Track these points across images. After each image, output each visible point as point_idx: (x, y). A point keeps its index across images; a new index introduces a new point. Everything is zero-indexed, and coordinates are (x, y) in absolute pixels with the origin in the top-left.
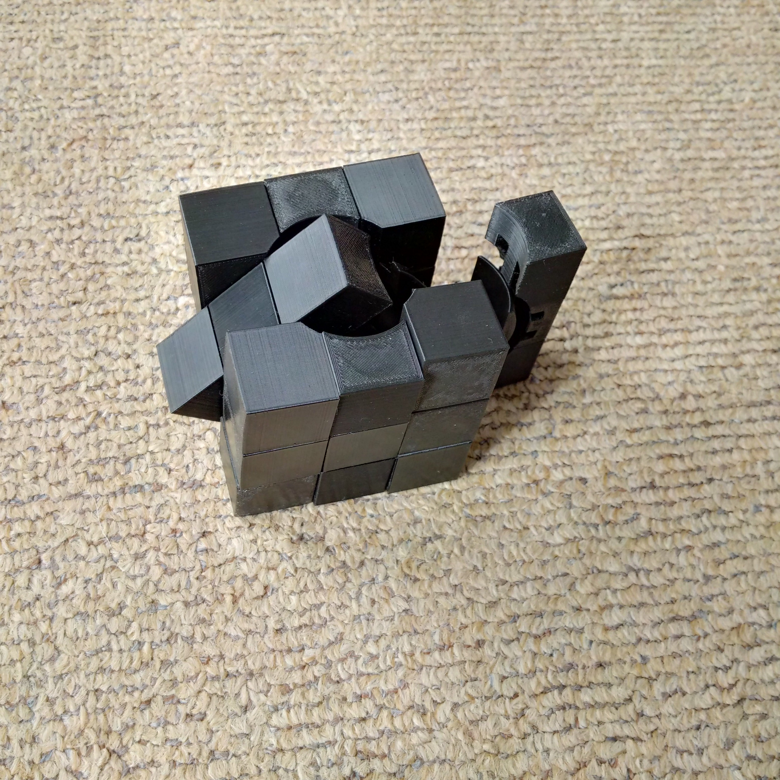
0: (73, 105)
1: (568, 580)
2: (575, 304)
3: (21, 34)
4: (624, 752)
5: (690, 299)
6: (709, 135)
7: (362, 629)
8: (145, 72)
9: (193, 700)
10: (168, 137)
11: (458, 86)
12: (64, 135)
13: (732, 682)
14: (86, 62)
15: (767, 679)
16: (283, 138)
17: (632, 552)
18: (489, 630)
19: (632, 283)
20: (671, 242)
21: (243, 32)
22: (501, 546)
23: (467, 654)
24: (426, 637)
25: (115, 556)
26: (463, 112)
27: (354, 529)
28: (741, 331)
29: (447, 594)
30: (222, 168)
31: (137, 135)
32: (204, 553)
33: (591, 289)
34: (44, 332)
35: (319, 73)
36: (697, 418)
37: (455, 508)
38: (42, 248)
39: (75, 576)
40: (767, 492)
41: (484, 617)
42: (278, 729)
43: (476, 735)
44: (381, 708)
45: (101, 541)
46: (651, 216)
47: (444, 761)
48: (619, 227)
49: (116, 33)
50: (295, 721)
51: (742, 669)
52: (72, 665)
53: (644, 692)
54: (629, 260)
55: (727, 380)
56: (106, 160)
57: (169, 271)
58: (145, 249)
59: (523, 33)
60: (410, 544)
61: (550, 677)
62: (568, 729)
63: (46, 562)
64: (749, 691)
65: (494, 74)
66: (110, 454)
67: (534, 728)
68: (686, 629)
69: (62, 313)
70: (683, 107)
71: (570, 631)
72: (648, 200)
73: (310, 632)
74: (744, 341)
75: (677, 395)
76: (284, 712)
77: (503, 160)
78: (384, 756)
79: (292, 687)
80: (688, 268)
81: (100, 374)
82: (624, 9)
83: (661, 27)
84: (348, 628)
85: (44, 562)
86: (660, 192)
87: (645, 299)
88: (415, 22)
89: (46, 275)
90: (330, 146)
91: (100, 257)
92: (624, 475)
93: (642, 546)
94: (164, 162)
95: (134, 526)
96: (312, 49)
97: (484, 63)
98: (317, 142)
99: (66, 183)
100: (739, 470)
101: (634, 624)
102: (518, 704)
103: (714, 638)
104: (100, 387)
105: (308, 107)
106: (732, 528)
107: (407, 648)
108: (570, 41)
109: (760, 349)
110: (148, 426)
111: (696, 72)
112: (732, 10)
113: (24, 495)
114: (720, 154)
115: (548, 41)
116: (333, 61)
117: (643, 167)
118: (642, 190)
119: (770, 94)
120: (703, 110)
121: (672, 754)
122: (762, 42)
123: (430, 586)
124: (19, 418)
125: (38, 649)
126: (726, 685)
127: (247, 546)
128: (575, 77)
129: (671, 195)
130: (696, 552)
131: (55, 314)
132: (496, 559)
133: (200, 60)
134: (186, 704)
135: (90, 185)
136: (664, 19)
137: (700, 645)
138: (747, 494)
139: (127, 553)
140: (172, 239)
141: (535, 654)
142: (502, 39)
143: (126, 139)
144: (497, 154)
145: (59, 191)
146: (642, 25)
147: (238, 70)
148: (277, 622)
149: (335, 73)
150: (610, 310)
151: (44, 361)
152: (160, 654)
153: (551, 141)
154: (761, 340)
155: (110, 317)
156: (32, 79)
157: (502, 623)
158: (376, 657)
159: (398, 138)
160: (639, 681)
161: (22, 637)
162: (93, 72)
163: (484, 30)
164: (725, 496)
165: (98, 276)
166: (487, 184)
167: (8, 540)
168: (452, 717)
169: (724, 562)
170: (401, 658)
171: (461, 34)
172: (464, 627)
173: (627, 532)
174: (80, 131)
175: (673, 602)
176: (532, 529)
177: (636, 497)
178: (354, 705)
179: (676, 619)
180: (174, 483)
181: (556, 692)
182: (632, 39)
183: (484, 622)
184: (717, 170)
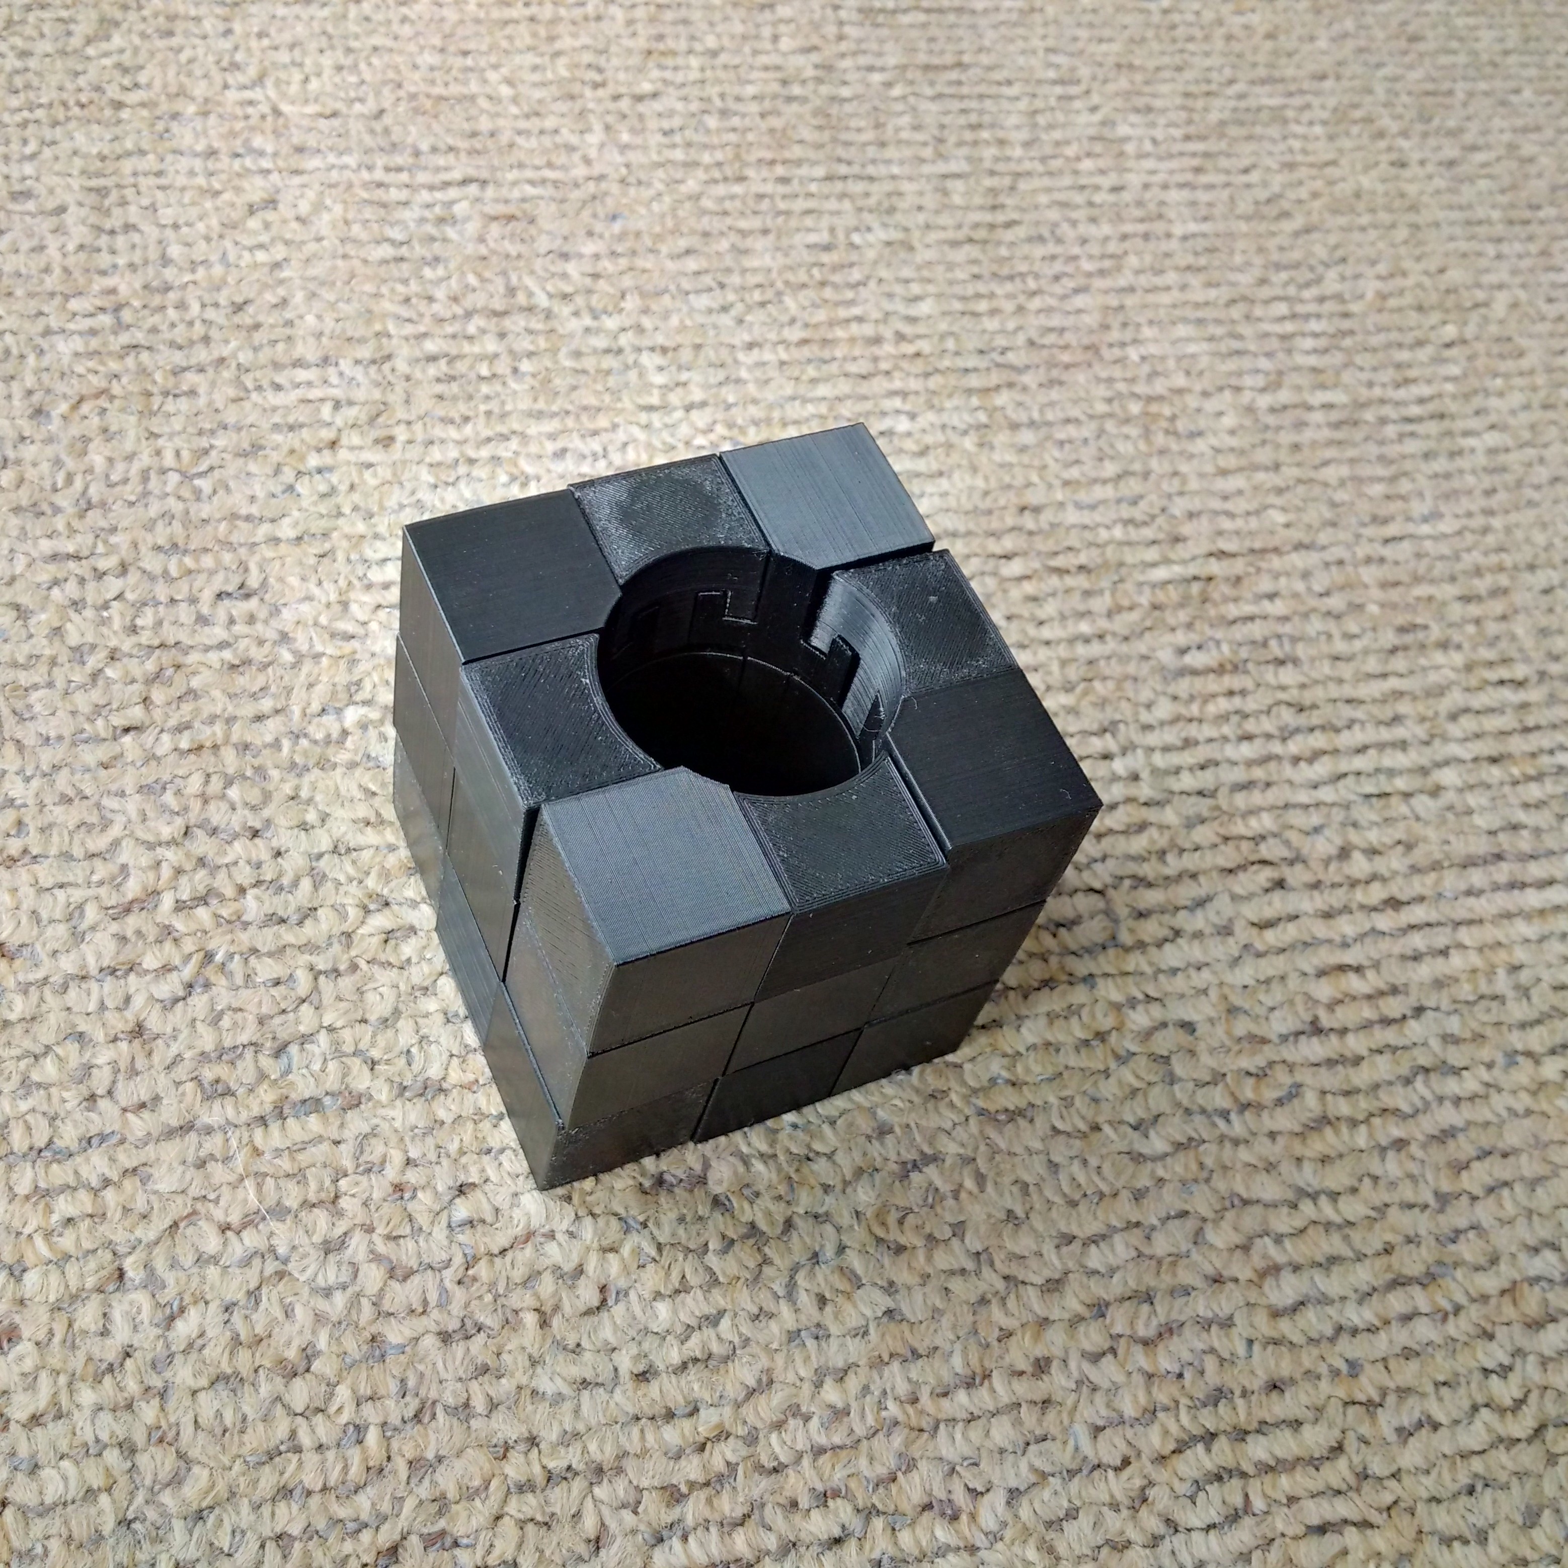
0: (71, 326)
1: (1190, 1224)
2: (1119, 688)
4: (1345, 1552)
5: (1326, 668)
6: (1313, 360)
7: (807, 1359)
8: (214, 258)
9: (484, 1538)
10: (278, 387)
11: (837, 278)
12: (60, 387)
13: (1518, 1395)
14: (88, 240)
16: (513, 385)
17: (1299, 1160)
18: (1056, 1338)
19: (1218, 643)
20: (1276, 562)
21: (404, 177)
22: (1054, 1167)
23: (1023, 1389)
24: (937, 1361)
25: (282, 1251)
26: (855, 328)
27: (762, 1156)
28: (1428, 725)
29: (963, 1271)
30: (398, 445)
31: (213, 384)
32: (468, 1231)
33: (1145, 658)
34: (71, 792)
35: (565, 256)
36: (1376, 893)
37: (954, 1097)
38: (43, 619)
39: (201, 1299)
40: (1523, 1026)
41: (1043, 1313)
43: (1062, 1548)
44: (869, 1513)
45: (250, 1221)
46: (1231, 515)
48: (1177, 539)
49: (141, 180)
50: (700, 1558)
51: (1531, 1369)
52: (221, 1487)
53: (1365, 1429)
54: (1205, 599)
55: (1418, 819)
56: (157, 436)
57: (317, 657)
58: (262, 614)
59: (945, 176)
60: (877, 1177)
61: (1185, 1419)
62: (1234, 1518)
63: (134, 1273)
64: (1551, 1410)
65: (903, 255)
66: (244, 1038)
67: (1170, 1523)
68: (1420, 1299)
69: (102, 753)
70: (1258, 311)
71: (1206, 1325)
72: (1222, 485)
73: (706, 1374)
74: (1437, 742)
75: (1333, 851)
76: (676, 1542)
77: (945, 418)
79: (684, 1489)
80: (1314, 610)
81: (202, 873)
82: (1123, 130)
83: (1196, 162)
84: (780, 1359)
85: (130, 1274)
86: (1241, 469)
87: (1246, 672)
89: (59, 676)
90: (607, 398)
91: (170, 634)
92: (1261, 1011)
93: (1317, 1146)
94: (278, 438)
95: (313, 1186)
96: (546, 212)
97: (880, 235)
98: (582, 392)
99: (78, 484)
100: (1467, 986)
101: (1324, 1300)
102: (1132, 1480)
103: (1474, 1312)
104: (203, 900)
105: (555, 324)
106: (1472, 1098)
107: (902, 1388)
108: (1034, 191)
109: (1468, 756)
110: (316, 974)
111: (1271, 244)
112: (1318, 130)
113: (69, 1136)
114: (1338, 397)
115: (993, 192)
116: (590, 234)
117: (1202, 423)
118: (1209, 468)
119: (1409, 282)
120: (1294, 316)
121: (1432, 1546)
122: (1380, 188)
123: (929, 1259)
124: (40, 975)
125: (142, 1460)
126: (1508, 1402)
127: (555, 1209)
128: (1053, 257)
129: (1261, 476)
130: (1414, 1149)
131: (90, 755)
132: (1049, 1193)
133: (324, 232)
134: (473, 1546)
135: (129, 488)
136: (1200, 147)
137: (1451, 1328)
138: (1489, 1032)
139: (305, 1240)
140: (316, 591)
141: (1150, 1376)
142: (906, 187)
143: (192, 393)
144: (932, 407)
145: (64, 501)
146: (1160, 158)
147: (404, 251)
148: (637, 1358)
149: (597, 257)
150: (1184, 695)
151: (78, 852)
152: (405, 1448)
153: (1028, 379)
154: (1466, 739)
155: (206, 754)
157: (1076, 1321)
158: (846, 1412)
159: (738, 381)
160: (1351, 1410)
161: (105, 1438)
162: (104, 260)
163: (871, 170)
164: (1449, 1039)
165: (170, 672)
167: (48, 1235)
168: (1009, 1518)
169: (1467, 1166)
170: (893, 1409)
171: (829, 178)
172: (1006, 1335)
173: (1283, 1120)
174: (94, 380)
175: (1388, 1250)
176: (1107, 1129)
177: (1289, 1053)
178: (815, 1514)
179: (1398, 1282)
180: (386, 1089)
181: (1200, 1448)
182: (1146, 186)
183: (1044, 1322)
184: (1337, 425)
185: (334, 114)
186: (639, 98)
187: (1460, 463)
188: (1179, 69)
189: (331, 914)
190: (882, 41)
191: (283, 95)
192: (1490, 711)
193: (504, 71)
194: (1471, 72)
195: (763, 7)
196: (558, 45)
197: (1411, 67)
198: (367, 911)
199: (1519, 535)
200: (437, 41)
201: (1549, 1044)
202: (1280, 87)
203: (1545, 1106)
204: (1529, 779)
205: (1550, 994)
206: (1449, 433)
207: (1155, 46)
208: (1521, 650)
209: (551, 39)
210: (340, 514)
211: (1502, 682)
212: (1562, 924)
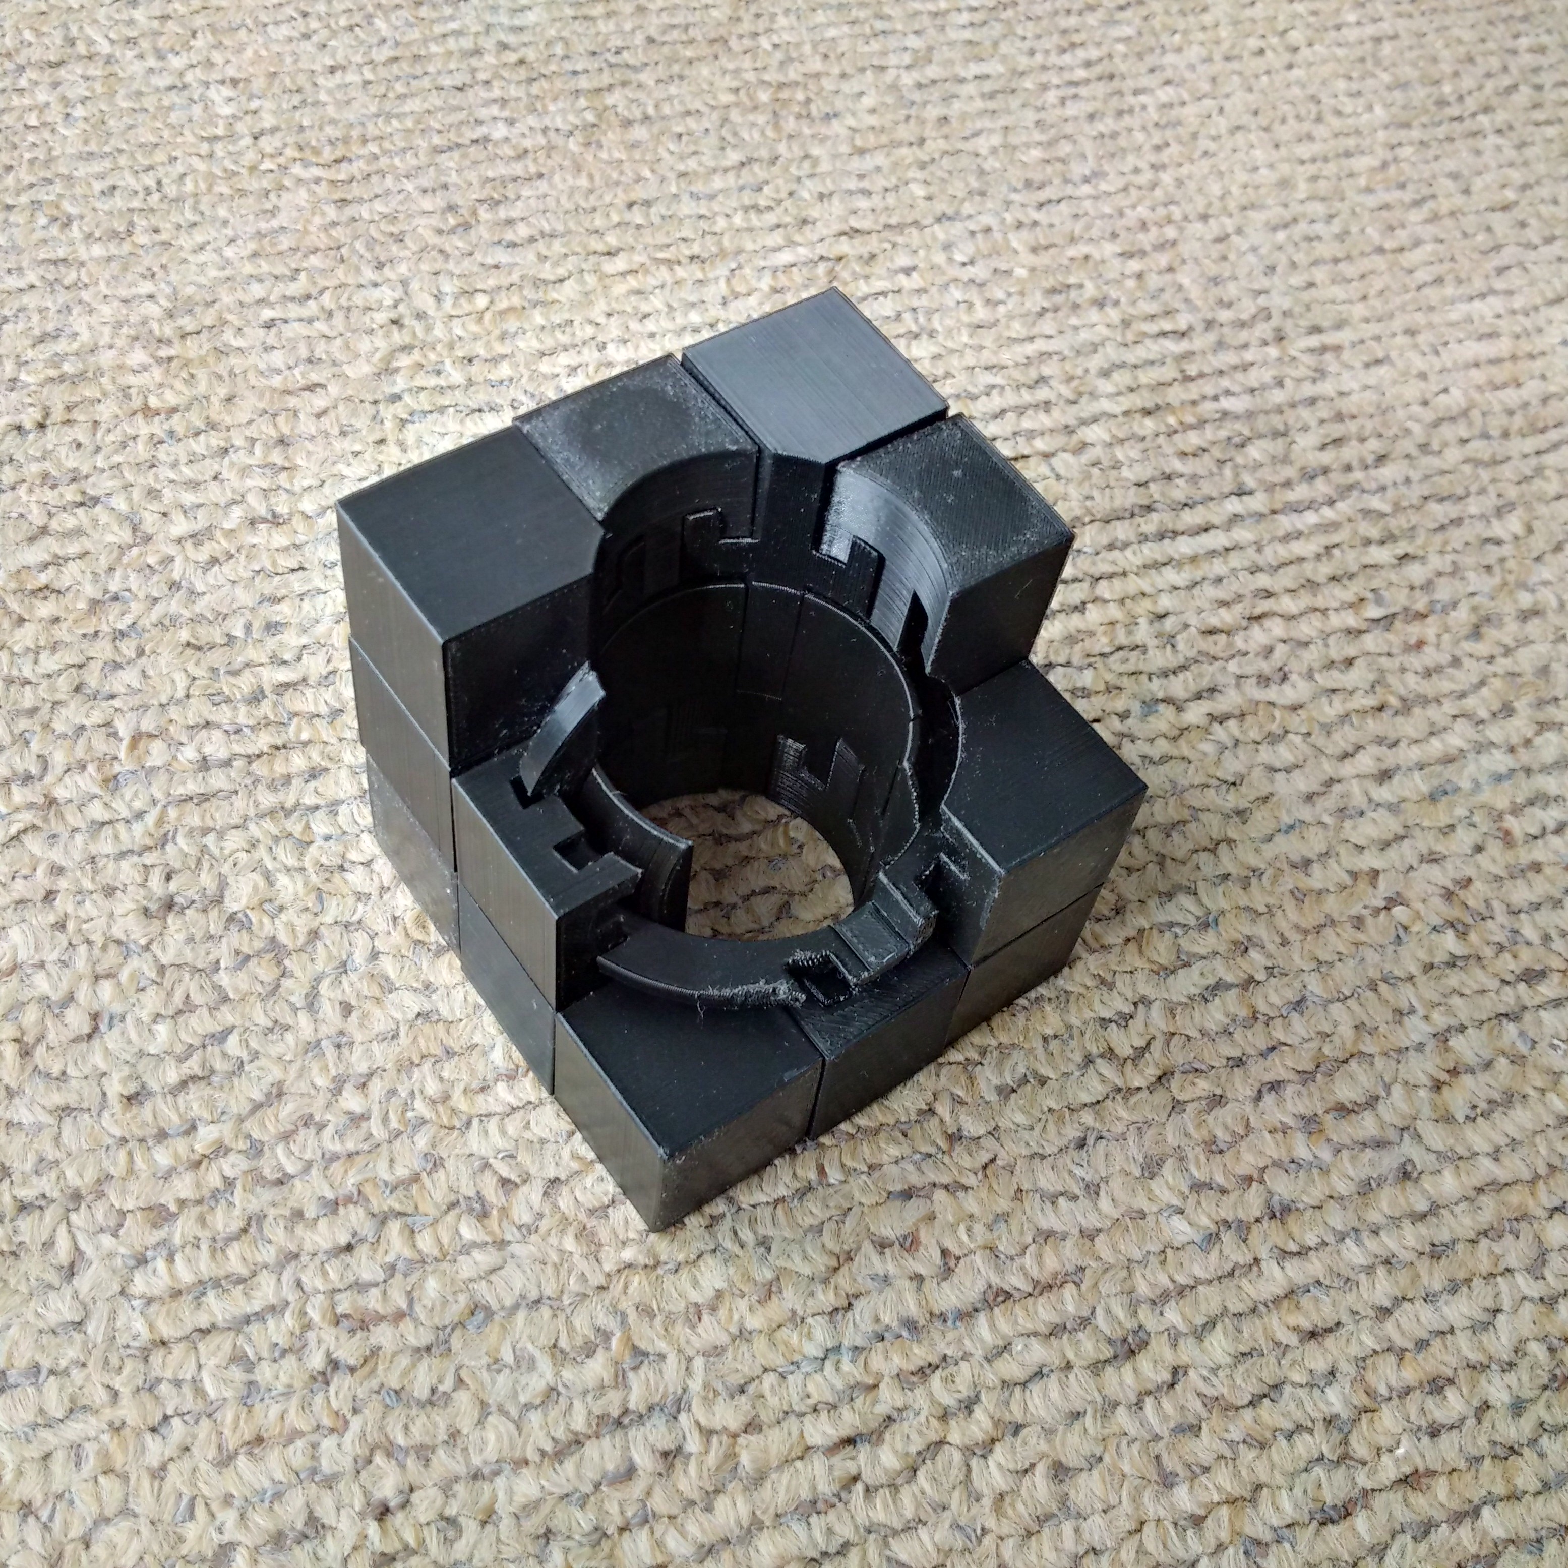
1: (775, 900)
4: (931, 1217)
5: (965, 338)
6: (967, 34)
7: (326, 1068)
13: (1140, 1042)
15: (1212, 1028)
16: (62, 131)
20: (914, 236)
24: (474, 1059)
26: (451, 43)
27: (288, 870)
28: (1075, 383)
40: (1165, 674)
42: (150, 1301)
43: (604, 1235)
44: (385, 1216)
47: (538, 1301)
48: (805, 222)
50: (186, 1276)
51: (1157, 1018)
53: (959, 1091)
55: (1058, 477)
62: (806, 1191)
64: (1179, 1056)
72: (856, 164)
73: (208, 1091)
74: (1084, 400)
76: (161, 1265)
77: (547, 121)
78: (400, 1316)
79: (173, 1208)
80: (955, 280)
84: (294, 1069)
86: (880, 147)
90: (166, 134)
98: (140, 130)
100: (1103, 639)
105: (116, 68)
107: (433, 1088)
109: (1118, 410)
114: (994, 67)
117: (839, 105)
118: (844, 149)
121: (1032, 1204)
126: (1128, 1052)
127: (45, 936)
129: (903, 152)
138: (1125, 682)
144: (533, 110)
148: (128, 1080)
153: (644, 76)
154: (1119, 394)
158: (365, 1117)
159: (316, 103)
160: (946, 1071)
164: (1082, 693)
166: (518, 169)
168: (546, 1209)
170: (421, 1109)
178: (322, 1224)
184: (992, 96)
187: (1127, 120)
192: (1149, 363)
199: (1192, 186)
201: (1193, 687)
203: (1186, 751)
204: (1188, 427)
205: (1199, 638)
206: (1118, 93)
208: (1187, 301)
211: (1164, 334)
212: (1218, 567)
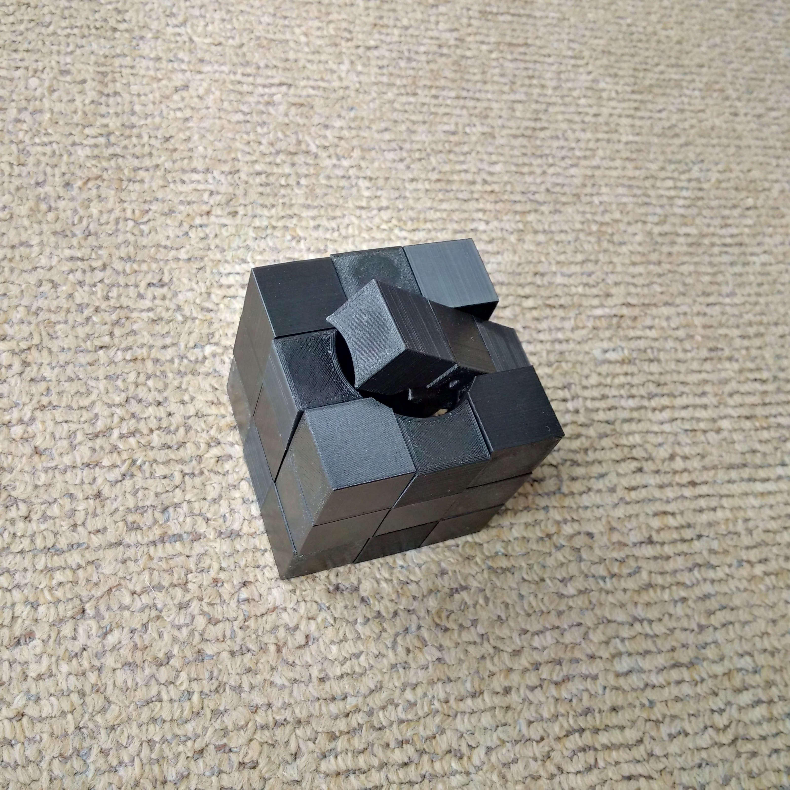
0: (85, 142)
1: (582, 629)
2: (574, 367)
3: (26, 64)
5: (673, 366)
6: (682, 211)
7: (399, 678)
8: (156, 113)
9: (244, 749)
10: (184, 182)
11: (457, 149)
12: (79, 173)
13: (726, 723)
14: (96, 99)
15: (755, 720)
16: (297, 191)
17: (636, 603)
18: (515, 678)
19: (623, 349)
20: (654, 311)
21: (251, 79)
22: (521, 597)
23: (497, 700)
24: (459, 684)
25: (159, 606)
26: (463, 175)
27: (386, 580)
28: (718, 398)
29: (475, 643)
30: (239, 217)
31: (152, 178)
32: (247, 604)
33: (587, 353)
34: (73, 376)
35: (326, 127)
36: (685, 478)
37: (478, 560)
38: (64, 289)
39: (120, 626)
40: (747, 548)
41: (510, 665)
42: (328, 775)
43: (509, 777)
44: (422, 752)
45: (145, 591)
46: (635, 285)
48: (608, 295)
49: (124, 70)
50: (343, 767)
51: (734, 711)
52: (124, 715)
53: (653, 733)
54: (619, 327)
55: (709, 443)
56: (124, 202)
57: (194, 319)
58: (169, 296)
59: (514, 102)
60: (439, 595)
61: (571, 721)
62: (589, 769)
63: (90, 611)
64: (741, 731)
65: (490, 140)
66: (148, 503)
67: (560, 769)
68: (686, 674)
69: (89, 358)
70: (658, 184)
71: (585, 677)
72: (632, 270)
73: (352, 681)
74: (722, 407)
75: (667, 456)
76: (332, 759)
77: (503, 225)
79: (337, 734)
80: (670, 336)
81: (133, 421)
82: (602, 85)
83: (636, 105)
85: (88, 611)
86: (642, 263)
87: (635, 364)
88: (414, 83)
89: (71, 317)
90: (341, 201)
91: (125, 302)
92: (625, 530)
93: (644, 598)
94: (182, 208)
95: (176, 576)
96: (318, 103)
97: (479, 129)
98: (329, 197)
99: (85, 223)
100: (723, 527)
101: (641, 671)
102: (544, 747)
103: (710, 683)
104: (133, 434)
105: (318, 161)
106: (720, 581)
107: (442, 696)
108: (557, 113)
109: (735, 415)
110: (184, 475)
111: (669, 150)
112: (697, 93)
113: (63, 543)
114: (692, 230)
115: (536, 111)
116: (339, 116)
117: (626, 238)
118: (627, 261)
119: (733, 175)
120: (675, 188)
122: (724, 126)
123: (460, 635)
124: (53, 464)
125: (88, 699)
126: (721, 726)
127: (288, 595)
128: (562, 148)
129: (652, 267)
130: (690, 603)
131: (83, 359)
132: (518, 609)
133: (210, 105)
134: (238, 753)
135: (108, 227)
136: (639, 97)
137: (699, 689)
138: (731, 550)
139: (171, 602)
140: (195, 286)
141: (557, 700)
142: (495, 105)
143: (142, 181)
144: (497, 219)
145: (78, 231)
146: (619, 101)
147: (248, 118)
148: (321, 671)
149: (342, 128)
150: (604, 373)
151: (75, 406)
152: (210, 704)
153: (544, 208)
154: (735, 407)
155: (139, 363)
156: (41, 111)
157: (525, 671)
158: (415, 704)
159: (405, 198)
160: (648, 724)
161: (72, 688)
162: (103, 109)
163: (478, 95)
164: (712, 551)
165: (123, 320)
167: (51, 589)
168: (486, 760)
169: (714, 613)
170: (437, 705)
171: (458, 98)
172: (492, 674)
173: (631, 584)
174: (95, 170)
175: (673, 650)
176: (548, 581)
177: (637, 552)
178: (397, 751)
179: (676, 665)
180: (213, 533)
181: (577, 735)
182: (611, 115)
183: (511, 670)
184: (691, 245)
185: (220, 44)
186: (369, 48)
187: (747, 269)
188: (633, 56)
189: (193, 446)
190: (489, 29)
191: (195, 32)
192: (749, 393)
193: (303, 29)
194: (775, 70)
195: (433, 6)
196: (331, 17)
197: (745, 65)
198: (209, 446)
199: (772, 307)
200: (271, 10)
201: (759, 557)
202: (681, 70)
203: (754, 587)
204: (763, 428)
205: (762, 534)
206: (744, 254)
207: (622, 43)
208: (767, 365)
209: (328, 14)
210: (209, 249)
211: (755, 380)
212: (771, 500)
